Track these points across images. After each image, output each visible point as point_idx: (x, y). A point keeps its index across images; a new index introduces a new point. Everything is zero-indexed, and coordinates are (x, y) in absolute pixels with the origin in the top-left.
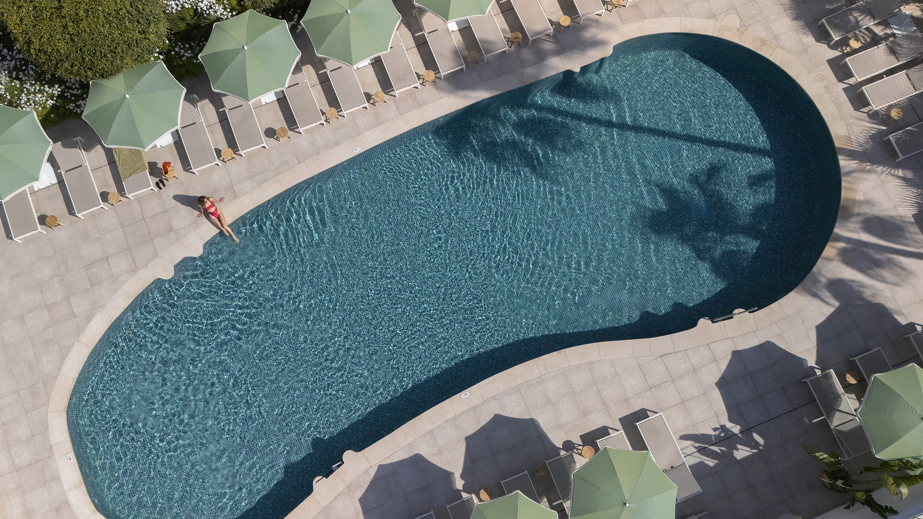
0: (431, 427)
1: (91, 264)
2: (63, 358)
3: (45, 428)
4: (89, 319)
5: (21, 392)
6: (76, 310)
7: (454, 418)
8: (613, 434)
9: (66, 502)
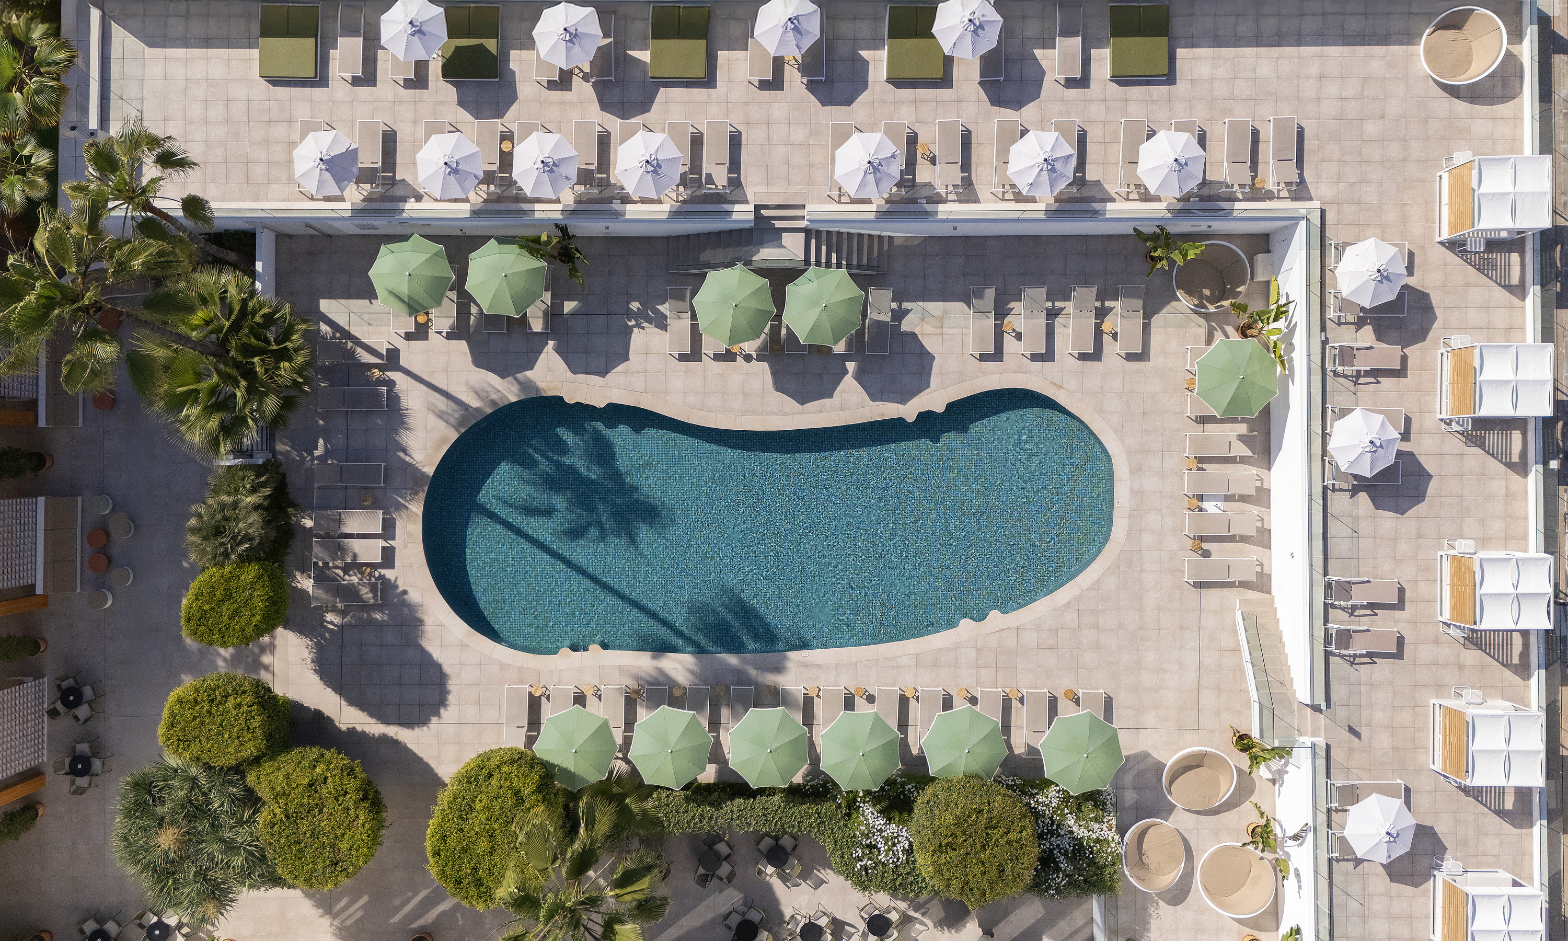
0: (841, 412)
1: (1051, 648)
2: (1098, 581)
3: (1129, 533)
4: (1068, 604)
5: (1139, 569)
6: (1075, 616)
7: (821, 412)
8: (711, 353)
9: (1131, 472)
